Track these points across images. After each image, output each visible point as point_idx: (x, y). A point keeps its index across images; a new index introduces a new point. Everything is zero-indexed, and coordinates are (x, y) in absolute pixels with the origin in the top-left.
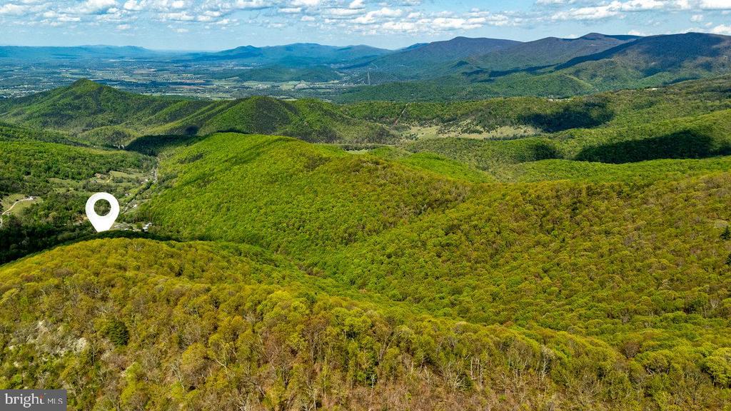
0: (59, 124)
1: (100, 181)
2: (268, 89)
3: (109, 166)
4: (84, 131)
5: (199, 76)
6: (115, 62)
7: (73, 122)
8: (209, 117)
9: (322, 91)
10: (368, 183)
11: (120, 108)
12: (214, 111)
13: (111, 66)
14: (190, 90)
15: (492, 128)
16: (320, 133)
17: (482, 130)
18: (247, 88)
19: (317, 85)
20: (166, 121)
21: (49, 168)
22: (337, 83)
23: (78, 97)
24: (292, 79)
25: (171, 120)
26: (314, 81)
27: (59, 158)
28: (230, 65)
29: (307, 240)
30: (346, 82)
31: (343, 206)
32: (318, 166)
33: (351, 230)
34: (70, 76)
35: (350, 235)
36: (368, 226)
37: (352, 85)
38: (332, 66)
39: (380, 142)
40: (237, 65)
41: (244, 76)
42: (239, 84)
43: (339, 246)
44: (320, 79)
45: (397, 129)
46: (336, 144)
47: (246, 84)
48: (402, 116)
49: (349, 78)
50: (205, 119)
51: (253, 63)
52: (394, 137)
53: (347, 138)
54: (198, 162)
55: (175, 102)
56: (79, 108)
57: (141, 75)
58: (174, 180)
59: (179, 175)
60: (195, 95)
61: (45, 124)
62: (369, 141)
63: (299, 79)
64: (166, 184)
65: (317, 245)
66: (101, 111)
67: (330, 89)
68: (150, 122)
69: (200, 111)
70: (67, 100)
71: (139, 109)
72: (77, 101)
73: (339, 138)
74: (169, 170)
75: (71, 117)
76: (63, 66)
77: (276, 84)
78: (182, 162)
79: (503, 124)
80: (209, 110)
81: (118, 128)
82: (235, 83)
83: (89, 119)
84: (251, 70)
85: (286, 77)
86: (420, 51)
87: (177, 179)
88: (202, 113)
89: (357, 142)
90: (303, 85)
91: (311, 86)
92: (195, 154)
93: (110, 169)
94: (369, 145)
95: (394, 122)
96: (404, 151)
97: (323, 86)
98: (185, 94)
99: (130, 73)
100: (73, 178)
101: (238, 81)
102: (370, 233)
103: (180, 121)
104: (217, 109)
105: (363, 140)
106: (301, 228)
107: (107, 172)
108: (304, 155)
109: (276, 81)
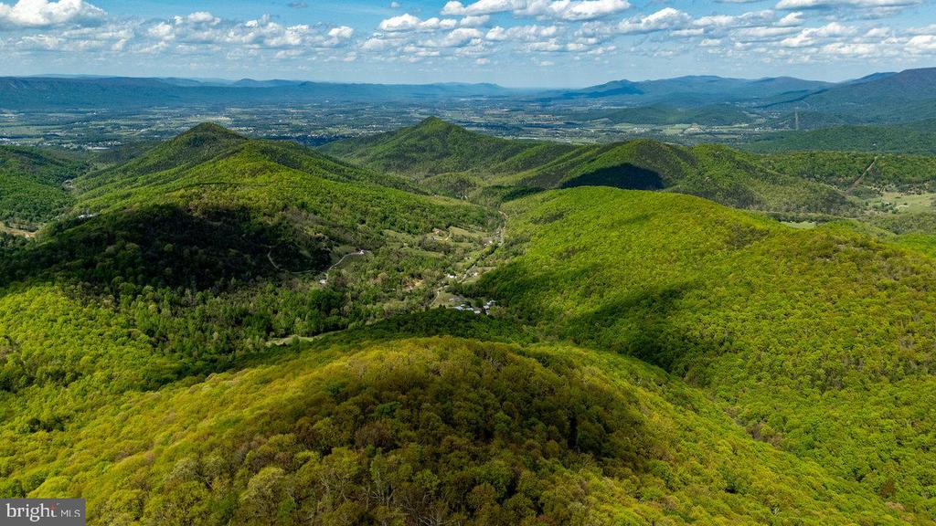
0: (401, 168)
1: (438, 238)
2: (646, 132)
3: (448, 220)
4: (426, 177)
5: (558, 117)
6: (465, 102)
7: (417, 166)
8: (573, 165)
9: (726, 137)
10: (856, 280)
11: (468, 152)
12: (578, 158)
13: (462, 105)
16: (729, 194)
18: (619, 132)
19: (716, 129)
20: (518, 169)
21: (386, 218)
22: (746, 128)
23: (425, 137)
24: (680, 122)
25: (524, 169)
26: (710, 122)
27: (397, 206)
28: (598, 104)
29: (741, 367)
30: (759, 125)
31: (805, 315)
32: (749, 242)
33: (829, 364)
34: (418, 116)
35: (828, 373)
36: (870, 363)
37: (769, 130)
38: (738, 105)
39: (829, 212)
40: (607, 104)
41: (615, 117)
42: (608, 128)
43: (807, 390)
44: (721, 121)
45: (857, 194)
46: (753, 210)
47: (617, 127)
48: (867, 175)
49: (763, 120)
50: (567, 169)
51: (630, 101)
52: (853, 205)
53: (771, 204)
54: (557, 222)
55: (531, 146)
56: (424, 150)
57: (492, 115)
58: (525, 245)
59: (532, 238)
60: (552, 140)
61: (387, 167)
62: (809, 210)
63: (690, 122)
64: (515, 248)
65: (759, 379)
66: (447, 154)
67: (736, 134)
68: (498, 170)
69: (560, 158)
70: (412, 141)
71: (488, 153)
72: (422, 142)
73: (759, 202)
74: (519, 231)
75: (414, 161)
76: (413, 105)
77: (659, 127)
78: (536, 222)
80: (573, 156)
81: (463, 174)
82: (603, 126)
83: (433, 164)
84: (625, 110)
85: (672, 119)
86: (882, 86)
87: (530, 244)
88: (564, 160)
89: (787, 211)
90: (695, 128)
91: (708, 131)
92: (554, 212)
93: (450, 225)
94: (813, 215)
95: (851, 183)
96: (878, 230)
97: (725, 131)
98: (541, 139)
99: (481, 113)
100: (409, 232)
101: (606, 123)
102: (876, 375)
103: (536, 169)
104: (584, 155)
105: (798, 207)
106: (727, 344)
107: (447, 227)
108: (722, 223)
109: (657, 124)
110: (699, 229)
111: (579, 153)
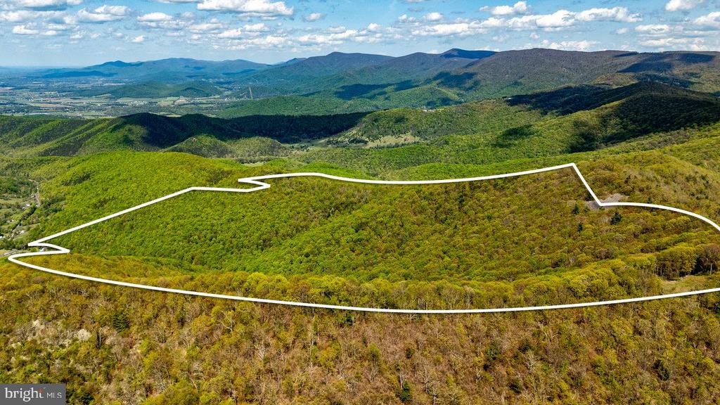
2: (145, 105)
5: (64, 94)
8: (89, 136)
9: (204, 106)
14: (57, 109)
15: (376, 138)
16: (211, 149)
17: (367, 139)
18: (122, 105)
19: (198, 100)
22: (218, 98)
24: (170, 95)
25: (44, 141)
26: (194, 96)
28: (99, 81)
30: (227, 96)
31: (253, 215)
35: (264, 241)
36: (282, 232)
37: (234, 99)
38: (211, 81)
39: (273, 155)
40: (107, 82)
41: (116, 93)
42: (113, 102)
43: (255, 252)
44: (200, 94)
46: (228, 158)
47: (120, 101)
48: (292, 129)
49: (230, 92)
50: (84, 139)
51: (124, 80)
52: (286, 148)
53: (239, 152)
54: (86, 183)
55: (46, 122)
58: (62, 203)
59: (68, 197)
60: (63, 114)
62: (262, 154)
63: (177, 95)
64: (53, 207)
65: (233, 253)
67: (212, 104)
68: (18, 145)
69: (77, 131)
71: (4, 131)
73: (231, 152)
74: (53, 193)
77: (153, 100)
78: (67, 184)
79: (385, 133)
80: (87, 129)
82: (107, 101)
84: (125, 87)
85: (163, 93)
86: (298, 65)
87: (66, 201)
88: (80, 132)
89: (249, 156)
90: (182, 100)
91: (192, 102)
92: (81, 175)
94: (263, 157)
96: (297, 162)
97: (204, 101)
98: (52, 114)
101: (111, 98)
102: (284, 237)
103: (54, 142)
104: (97, 128)
105: (255, 153)
106: (214, 239)
108: (204, 170)
109: (152, 98)
110: (190, 175)
111: (92, 126)
